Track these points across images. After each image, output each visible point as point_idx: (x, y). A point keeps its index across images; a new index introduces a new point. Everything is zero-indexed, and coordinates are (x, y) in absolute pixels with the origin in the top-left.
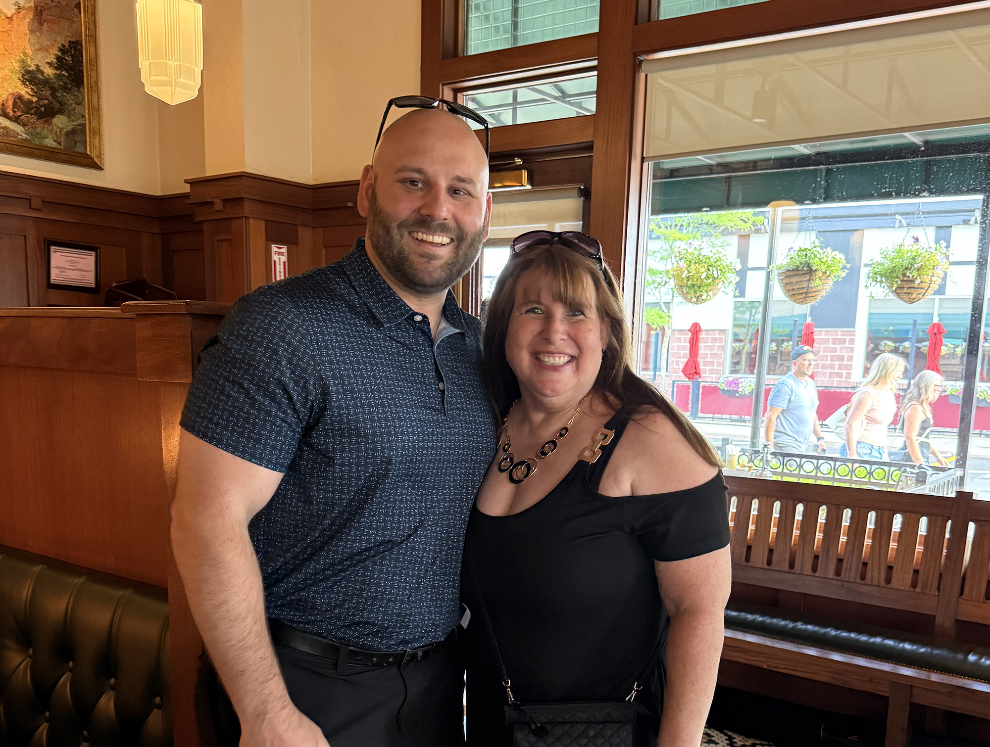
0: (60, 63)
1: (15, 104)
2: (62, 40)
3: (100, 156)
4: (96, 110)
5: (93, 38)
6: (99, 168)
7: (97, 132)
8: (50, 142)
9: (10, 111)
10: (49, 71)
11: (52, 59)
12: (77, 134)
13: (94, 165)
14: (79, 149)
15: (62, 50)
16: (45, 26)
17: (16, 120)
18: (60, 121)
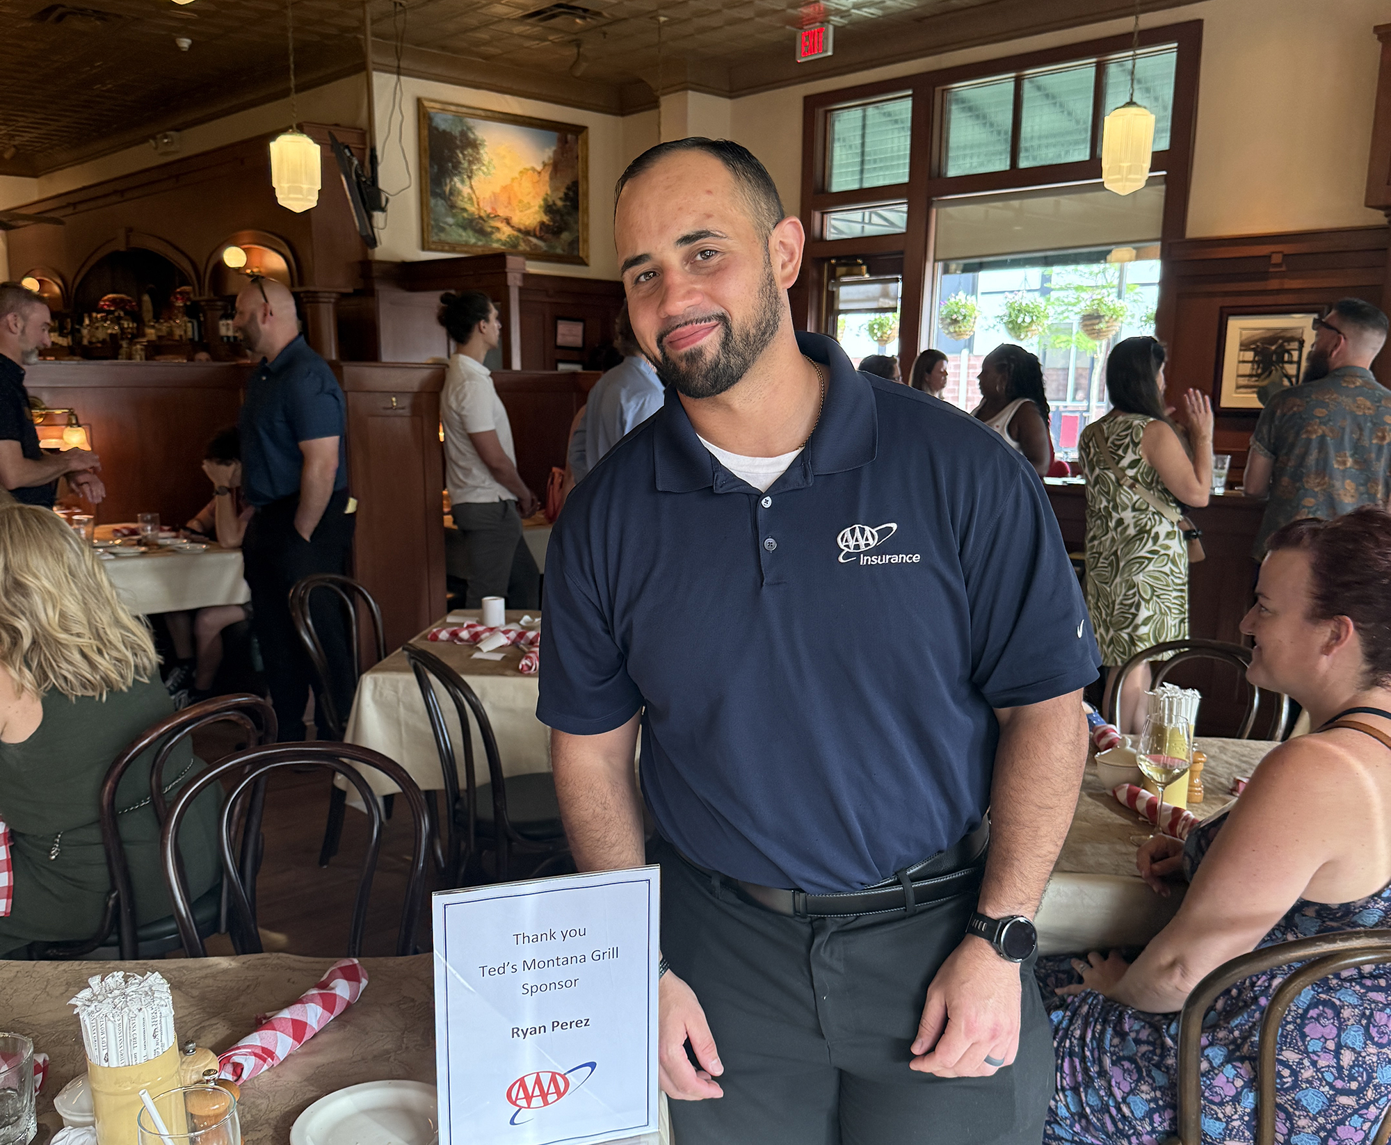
0: (566, 197)
1: (541, 228)
2: (568, 182)
3: (587, 257)
4: (586, 226)
5: (586, 178)
6: (586, 264)
7: (586, 241)
8: (559, 251)
9: (538, 233)
10: (560, 203)
11: (561, 195)
12: (574, 244)
13: (583, 262)
14: (575, 253)
15: (568, 188)
16: (558, 175)
17: (540, 238)
18: (565, 236)
